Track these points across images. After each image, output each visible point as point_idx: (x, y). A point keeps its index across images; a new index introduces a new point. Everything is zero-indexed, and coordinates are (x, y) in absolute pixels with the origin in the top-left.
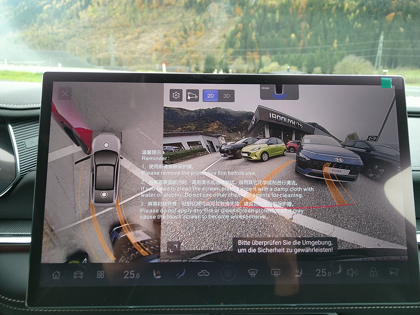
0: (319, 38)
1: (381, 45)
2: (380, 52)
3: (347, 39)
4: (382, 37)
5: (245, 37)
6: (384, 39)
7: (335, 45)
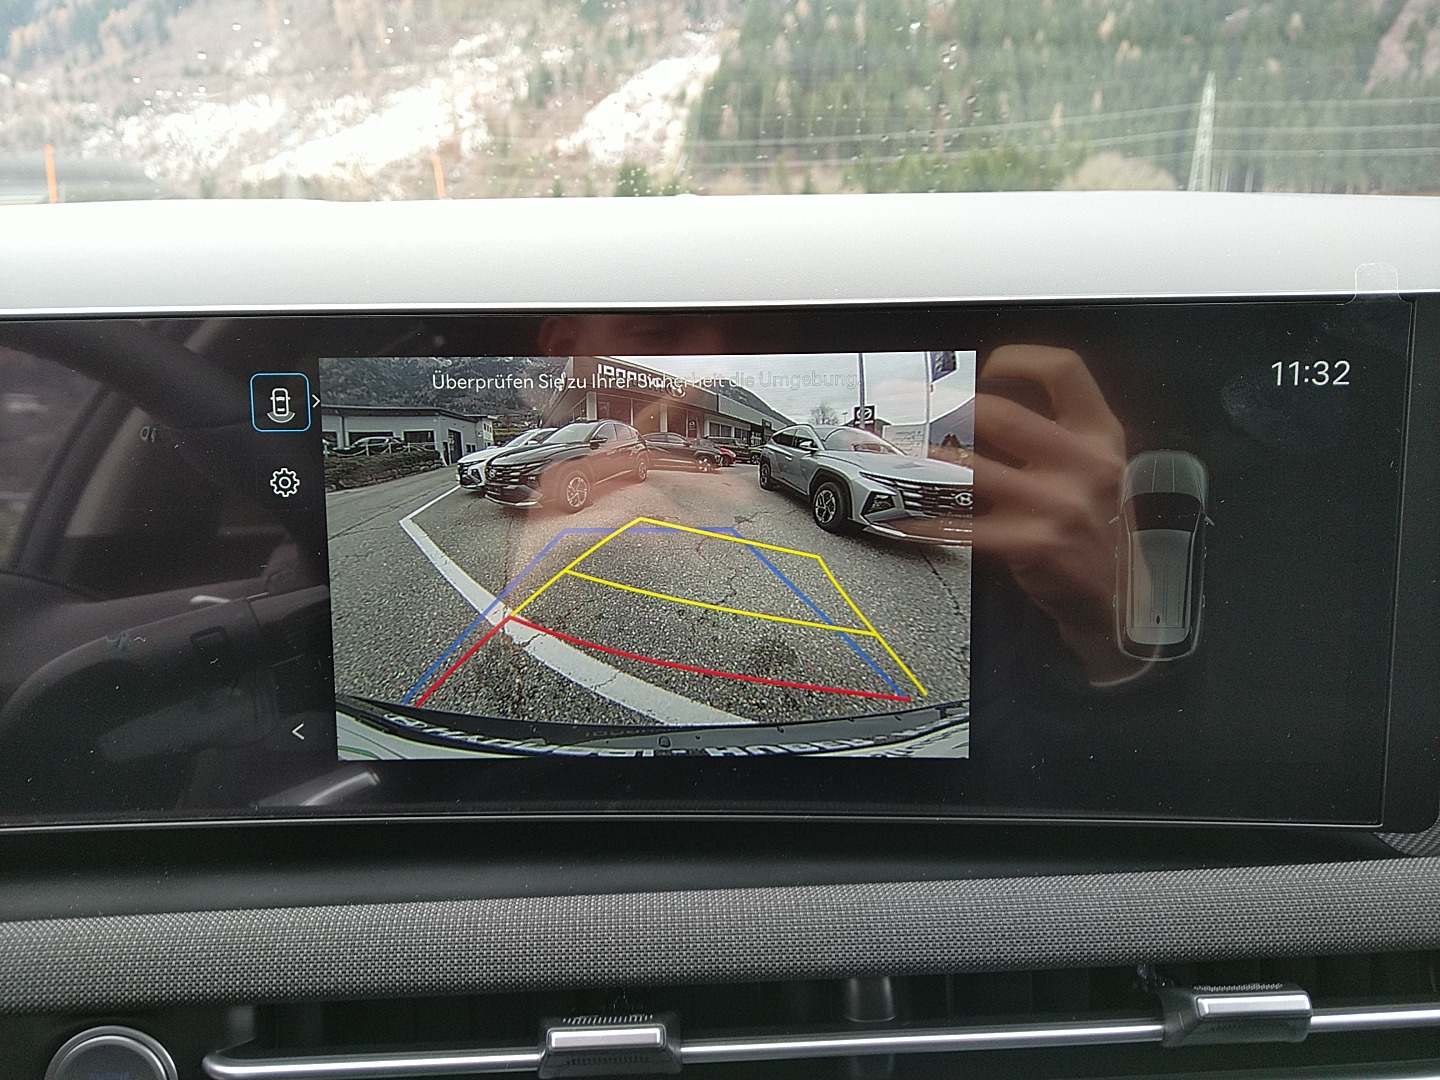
0: (1003, 96)
1: (1206, 119)
2: (1203, 145)
3: (1097, 101)
4: (1209, 92)
5: (753, 100)
6: (1216, 99)
7: (1057, 120)
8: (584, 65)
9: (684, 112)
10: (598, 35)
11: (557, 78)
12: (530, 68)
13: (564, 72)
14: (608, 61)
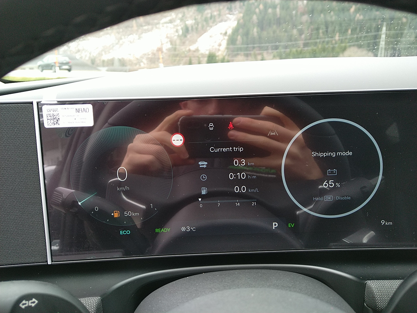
0: (321, 31)
1: (383, 36)
2: (382, 44)
3: (350, 32)
4: (384, 29)
5: (247, 34)
6: (386, 31)
7: (337, 38)
8: (198, 25)
9: (226, 38)
10: (202, 16)
11: (190, 29)
12: (182, 26)
13: (192, 27)
14: (205, 23)
